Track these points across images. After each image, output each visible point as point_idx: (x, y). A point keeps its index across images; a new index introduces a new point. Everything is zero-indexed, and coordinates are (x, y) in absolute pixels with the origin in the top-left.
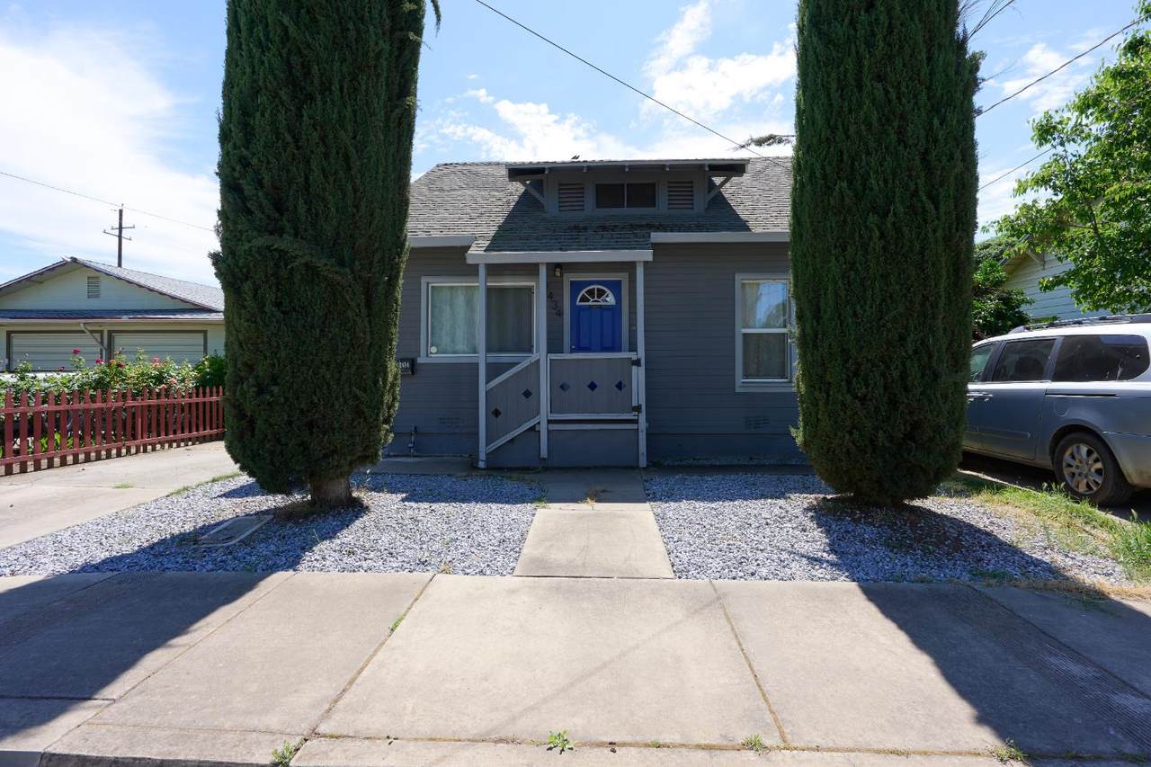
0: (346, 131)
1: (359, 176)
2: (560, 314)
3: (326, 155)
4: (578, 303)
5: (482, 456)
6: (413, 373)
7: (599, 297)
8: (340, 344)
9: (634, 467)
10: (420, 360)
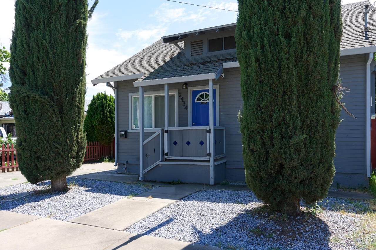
0: (45, 40)
1: (52, 57)
2: (186, 108)
3: (39, 51)
4: (196, 102)
5: (141, 175)
6: (126, 137)
7: (206, 98)
8: (47, 126)
9: (208, 185)
10: (129, 131)
